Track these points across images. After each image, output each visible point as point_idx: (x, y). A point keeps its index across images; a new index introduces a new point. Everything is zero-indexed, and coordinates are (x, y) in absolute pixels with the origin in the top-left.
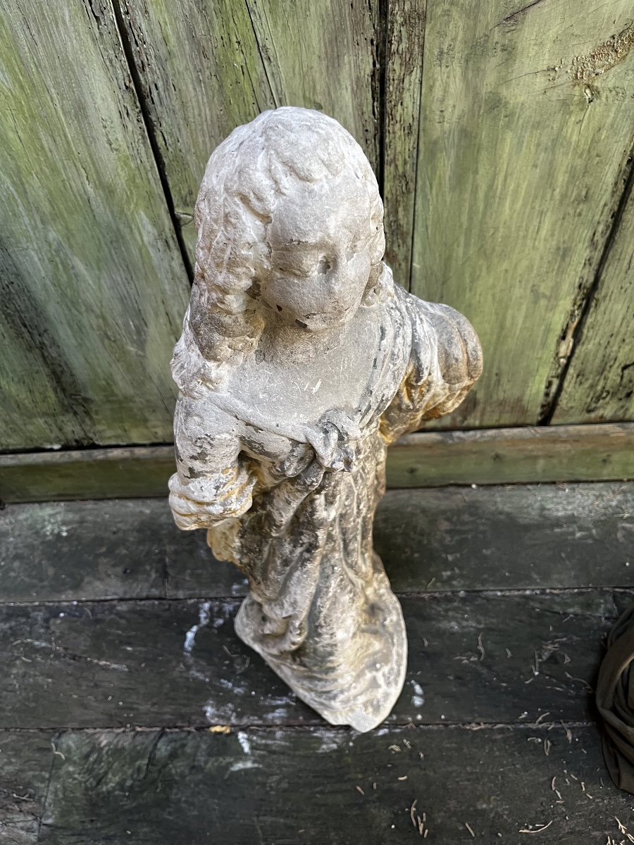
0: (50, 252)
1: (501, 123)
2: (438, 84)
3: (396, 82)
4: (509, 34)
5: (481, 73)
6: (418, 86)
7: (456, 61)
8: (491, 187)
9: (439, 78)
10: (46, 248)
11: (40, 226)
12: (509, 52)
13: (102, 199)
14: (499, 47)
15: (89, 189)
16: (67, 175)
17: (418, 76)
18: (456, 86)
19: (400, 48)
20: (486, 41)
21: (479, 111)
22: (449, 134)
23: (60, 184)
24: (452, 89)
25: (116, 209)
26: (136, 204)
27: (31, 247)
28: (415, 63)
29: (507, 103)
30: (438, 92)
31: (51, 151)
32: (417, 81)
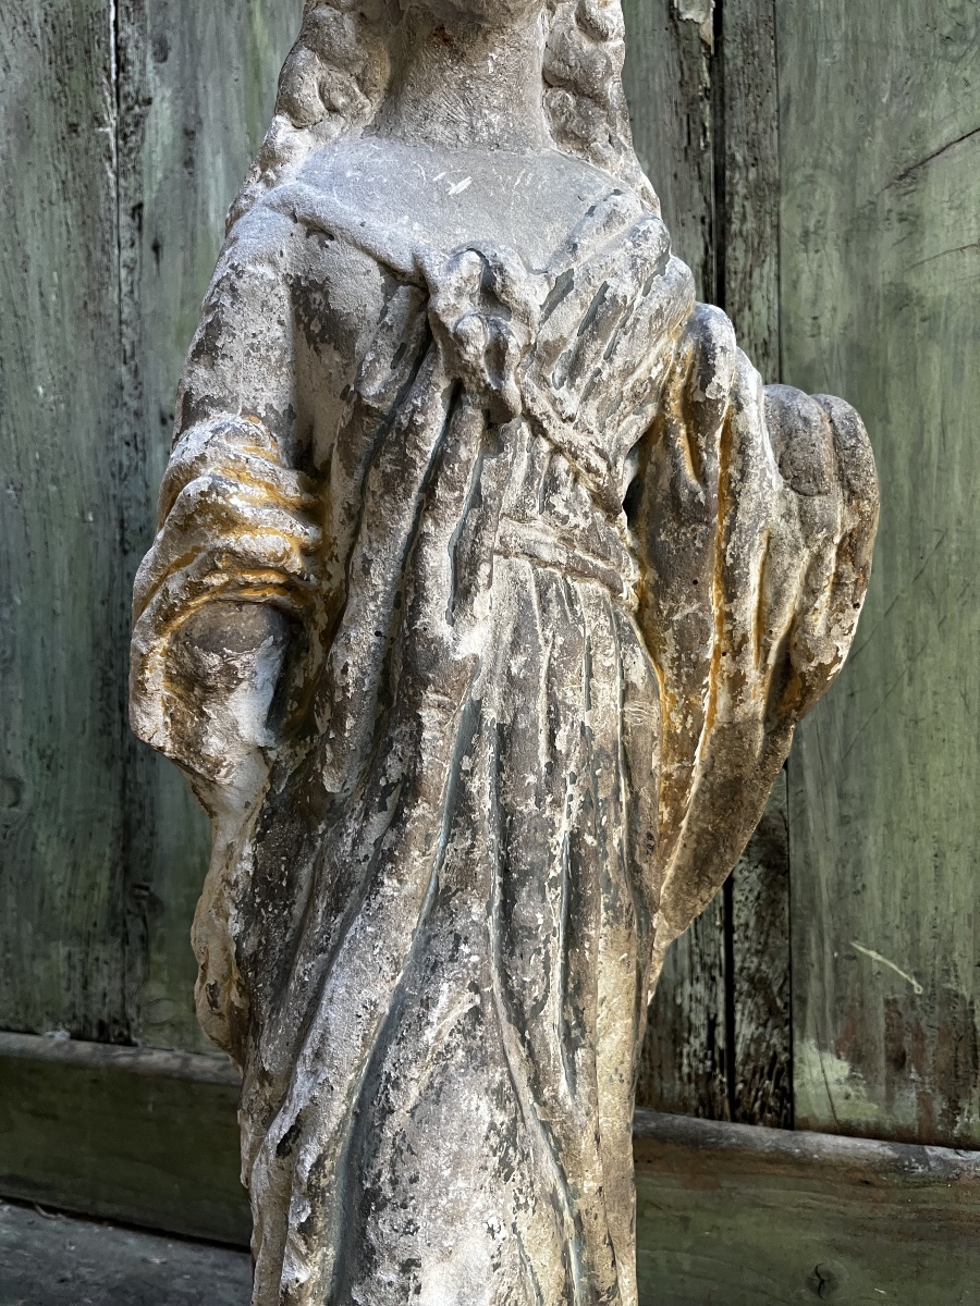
1: (918, 331)
2: (804, 277)
3: (740, 276)
4: (907, 197)
5: (871, 256)
6: (774, 282)
7: (829, 242)
8: (918, 446)
9: (806, 269)
12: (912, 222)
14: (894, 217)
17: (774, 267)
18: (834, 278)
19: (744, 228)
20: (875, 210)
21: (876, 314)
22: (831, 353)
24: (828, 284)
28: (768, 250)
29: (921, 299)
30: (806, 289)
32: (772, 275)
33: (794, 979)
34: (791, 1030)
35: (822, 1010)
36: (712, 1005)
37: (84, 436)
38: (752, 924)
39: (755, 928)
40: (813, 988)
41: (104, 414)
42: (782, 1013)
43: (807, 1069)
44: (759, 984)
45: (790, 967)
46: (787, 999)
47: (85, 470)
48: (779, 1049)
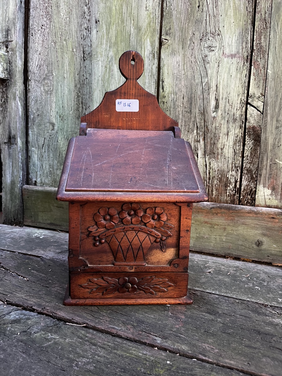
0: (107, 62)
10: (106, 60)
11: (108, 49)
13: (135, 34)
15: (132, 29)
16: (126, 24)
23: (122, 28)
25: (139, 38)
26: (147, 36)
27: (101, 60)
31: (124, 14)
33: (259, 169)
34: (257, 183)
35: (265, 177)
36: (237, 177)
37: (74, 27)
38: (249, 155)
39: (250, 157)
40: (264, 172)
41: (80, 20)
42: (255, 178)
43: (260, 192)
44: (249, 171)
45: (258, 167)
46: (257, 175)
47: (74, 37)
48: (253, 188)
